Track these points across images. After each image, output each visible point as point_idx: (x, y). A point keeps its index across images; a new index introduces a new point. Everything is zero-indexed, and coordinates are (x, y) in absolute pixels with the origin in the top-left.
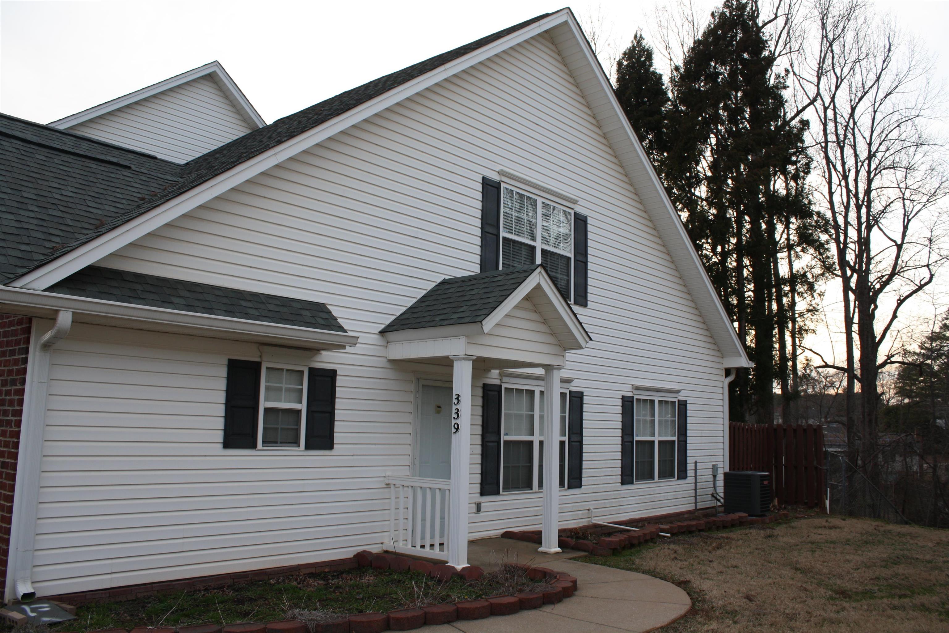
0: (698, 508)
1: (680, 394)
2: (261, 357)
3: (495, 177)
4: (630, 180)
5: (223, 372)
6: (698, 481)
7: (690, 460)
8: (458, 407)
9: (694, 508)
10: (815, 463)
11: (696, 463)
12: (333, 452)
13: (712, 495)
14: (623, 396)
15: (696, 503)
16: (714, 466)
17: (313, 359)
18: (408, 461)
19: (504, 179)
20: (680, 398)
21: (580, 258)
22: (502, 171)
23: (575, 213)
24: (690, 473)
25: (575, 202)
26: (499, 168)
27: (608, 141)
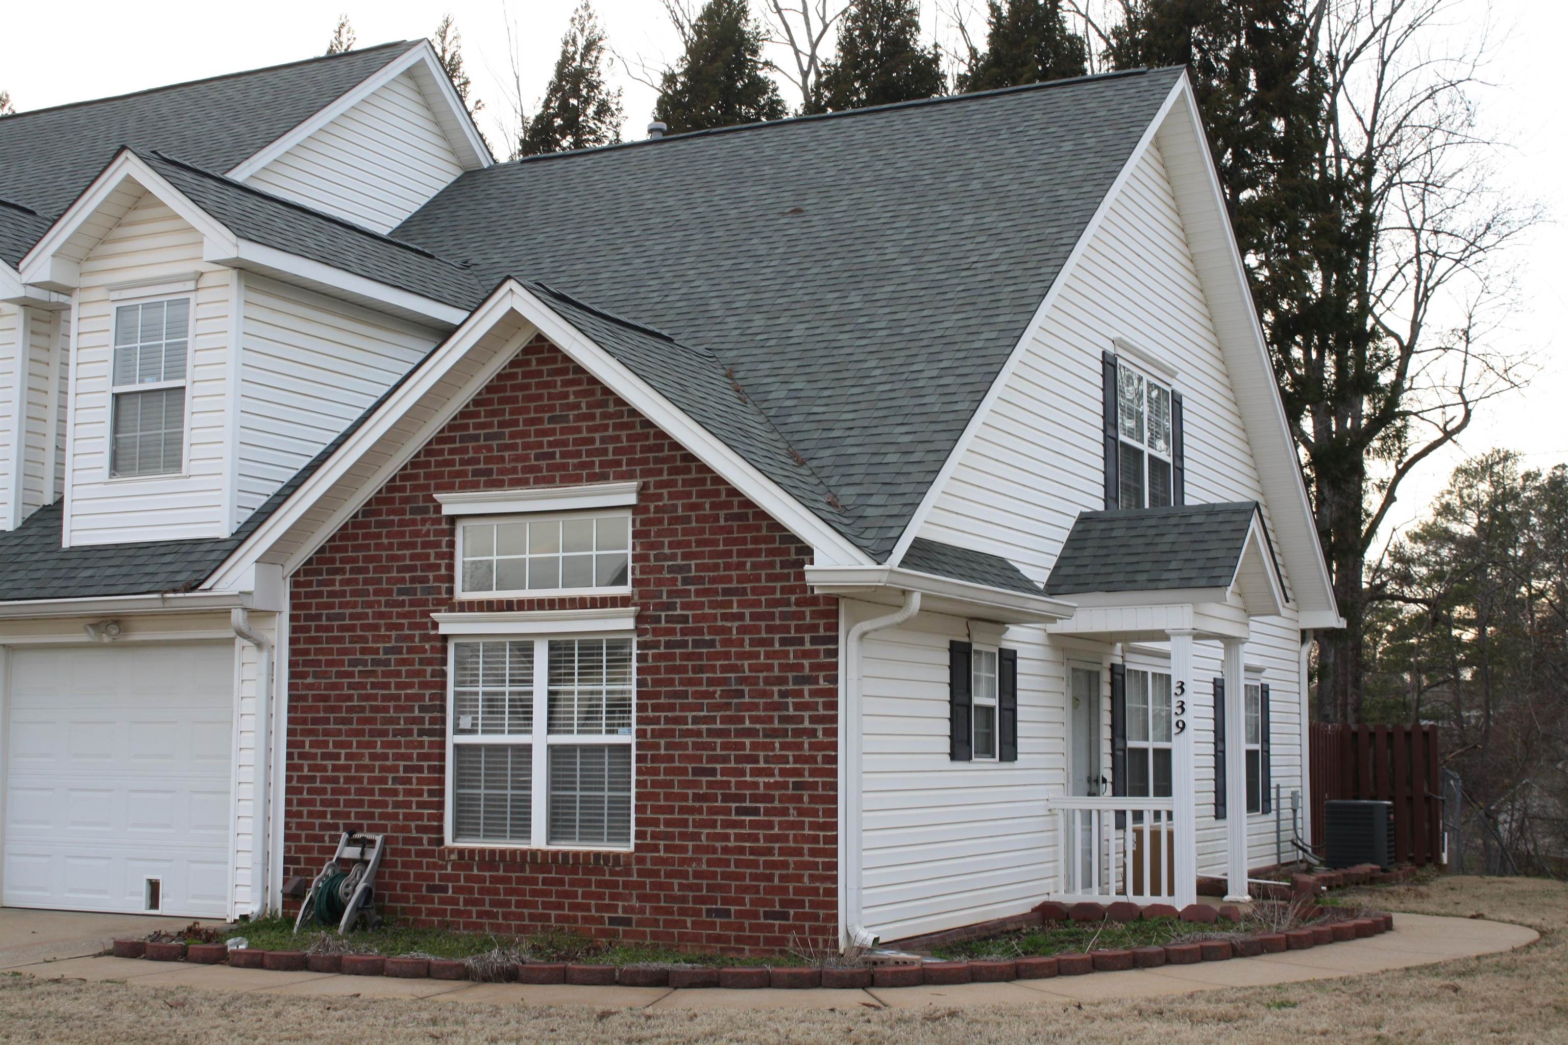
0: (1282, 861)
1: (1264, 674)
2: (969, 635)
3: (1110, 349)
4: (1214, 327)
5: (945, 658)
6: (1281, 817)
7: (1273, 784)
8: (1181, 698)
9: (1275, 862)
10: (1426, 789)
11: (1278, 787)
12: (1017, 764)
13: (1294, 843)
14: (1215, 679)
15: (1278, 854)
16: (1294, 793)
17: (1003, 637)
18: (1061, 777)
19: (1120, 352)
20: (1264, 681)
21: (1178, 464)
22: (1121, 339)
23: (1173, 391)
24: (1273, 806)
25: (1173, 375)
26: (1114, 335)
27: (1195, 266)
